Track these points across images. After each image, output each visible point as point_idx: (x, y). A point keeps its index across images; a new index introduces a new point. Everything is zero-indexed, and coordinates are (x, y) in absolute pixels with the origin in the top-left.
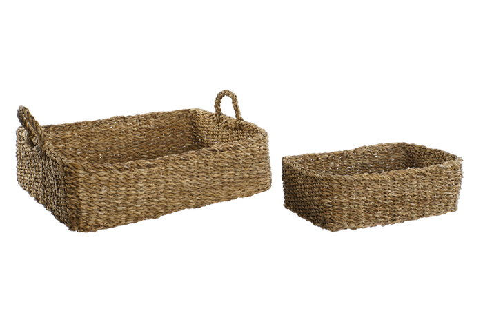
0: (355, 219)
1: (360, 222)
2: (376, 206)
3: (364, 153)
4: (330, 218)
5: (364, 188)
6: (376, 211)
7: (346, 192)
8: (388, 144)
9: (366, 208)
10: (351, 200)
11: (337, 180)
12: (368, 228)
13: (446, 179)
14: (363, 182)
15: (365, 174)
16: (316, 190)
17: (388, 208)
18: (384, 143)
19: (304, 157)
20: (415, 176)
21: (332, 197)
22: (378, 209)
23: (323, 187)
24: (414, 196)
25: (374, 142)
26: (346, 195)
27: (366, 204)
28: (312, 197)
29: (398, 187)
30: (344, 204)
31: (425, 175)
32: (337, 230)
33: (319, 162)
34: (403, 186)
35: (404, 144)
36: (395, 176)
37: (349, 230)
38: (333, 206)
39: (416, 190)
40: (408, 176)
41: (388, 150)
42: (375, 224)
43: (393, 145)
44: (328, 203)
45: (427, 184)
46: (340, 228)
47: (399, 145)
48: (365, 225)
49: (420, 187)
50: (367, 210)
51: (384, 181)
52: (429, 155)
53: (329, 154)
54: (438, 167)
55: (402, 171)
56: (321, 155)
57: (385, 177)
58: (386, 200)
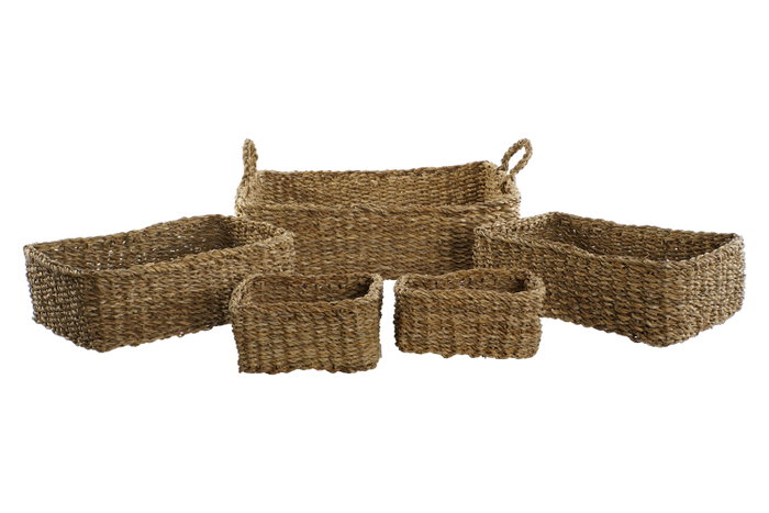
0: (136, 330)
1: (144, 335)
2: (168, 309)
3: (159, 233)
4: (97, 333)
5: (148, 284)
6: (168, 315)
7: (119, 293)
8: (195, 218)
9: (152, 314)
10: (128, 304)
11: (105, 278)
12: (158, 342)
13: (270, 263)
14: (145, 277)
15: (148, 265)
16: (73, 293)
17: (185, 311)
18: (189, 216)
19: (62, 244)
20: (222, 261)
21: (97, 302)
22: (170, 312)
23: (83, 289)
24: (225, 289)
25: (175, 217)
26: (119, 297)
27: (152, 307)
28: (69, 303)
29: (198, 278)
30: (117, 311)
31: (238, 259)
32: (108, 349)
33: (89, 251)
34: (206, 276)
35: (218, 216)
36: (192, 263)
37: (128, 347)
38: (100, 315)
39: (226, 280)
40: (212, 262)
41: (195, 226)
42: (167, 336)
43: (202, 219)
44: (93, 311)
45: (242, 271)
46: (114, 346)
47: (212, 218)
48: (151, 339)
49: (232, 276)
50: (152, 316)
51: (177, 272)
52: (252, 231)
53: (104, 238)
54: (257, 246)
55: (203, 255)
56: (91, 239)
57: (178, 266)
58: (182, 299)
